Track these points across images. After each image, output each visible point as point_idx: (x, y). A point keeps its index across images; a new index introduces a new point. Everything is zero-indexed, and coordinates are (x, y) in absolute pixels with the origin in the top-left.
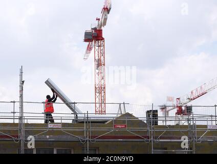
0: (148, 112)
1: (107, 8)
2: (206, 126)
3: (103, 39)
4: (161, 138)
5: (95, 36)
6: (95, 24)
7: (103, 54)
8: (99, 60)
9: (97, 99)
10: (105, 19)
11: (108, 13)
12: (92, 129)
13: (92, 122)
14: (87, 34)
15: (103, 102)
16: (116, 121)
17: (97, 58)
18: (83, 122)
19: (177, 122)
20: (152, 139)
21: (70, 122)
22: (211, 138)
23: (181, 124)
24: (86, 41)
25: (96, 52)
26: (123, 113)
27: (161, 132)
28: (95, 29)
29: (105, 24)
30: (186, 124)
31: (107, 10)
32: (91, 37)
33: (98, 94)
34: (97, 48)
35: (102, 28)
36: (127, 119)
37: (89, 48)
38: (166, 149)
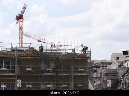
0: (40, 47)
1: (25, 7)
2: (62, 53)
3: (23, 19)
4: (44, 57)
5: (20, 18)
6: (20, 13)
7: (23, 25)
8: (21, 27)
9: (20, 42)
10: (24, 11)
11: (25, 9)
12: (18, 53)
13: (18, 51)
14: (17, 17)
15: (22, 43)
16: (27, 51)
17: (20, 26)
18: (15, 51)
19: (50, 51)
20: (41, 57)
21: (10, 50)
22: (63, 57)
23: (52, 52)
24: (16, 19)
25: (20, 24)
26: (30, 47)
27: (44, 55)
28: (20, 15)
29: (24, 13)
30: (54, 52)
31: (25, 8)
32: (18, 18)
33: (20, 40)
34: (20, 22)
35: (23, 14)
36: (32, 50)
37: (17, 22)
38: (46, 61)
